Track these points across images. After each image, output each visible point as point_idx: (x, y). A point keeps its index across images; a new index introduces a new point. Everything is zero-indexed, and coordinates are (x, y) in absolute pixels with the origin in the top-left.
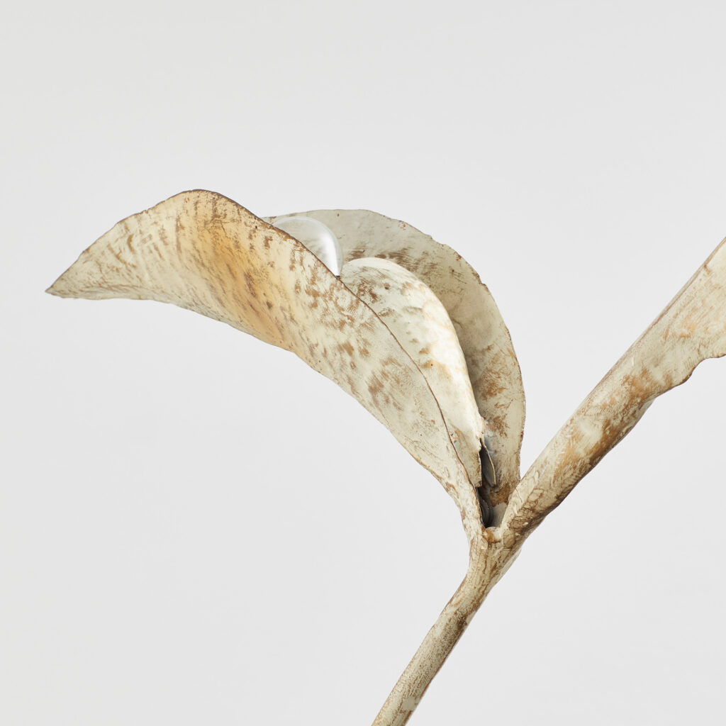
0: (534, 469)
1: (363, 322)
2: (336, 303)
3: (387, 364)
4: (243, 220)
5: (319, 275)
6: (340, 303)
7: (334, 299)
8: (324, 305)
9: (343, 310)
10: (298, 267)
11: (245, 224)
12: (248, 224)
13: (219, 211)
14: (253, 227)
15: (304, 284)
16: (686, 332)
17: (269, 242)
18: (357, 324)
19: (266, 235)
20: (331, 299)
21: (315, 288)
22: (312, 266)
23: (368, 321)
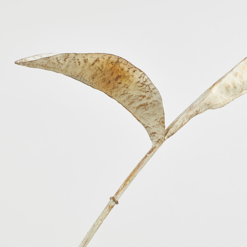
0: (175, 126)
1: (154, 92)
2: (149, 88)
3: (154, 101)
4: (128, 65)
5: (147, 81)
6: (150, 88)
7: (149, 86)
8: (145, 87)
9: (151, 89)
10: (142, 78)
11: (129, 66)
12: (130, 66)
13: (120, 61)
14: (131, 67)
15: (141, 82)
16: (209, 104)
17: (135, 71)
18: (152, 92)
19: (135, 69)
20: (148, 86)
21: (145, 83)
22: (146, 79)
23: (156, 92)
